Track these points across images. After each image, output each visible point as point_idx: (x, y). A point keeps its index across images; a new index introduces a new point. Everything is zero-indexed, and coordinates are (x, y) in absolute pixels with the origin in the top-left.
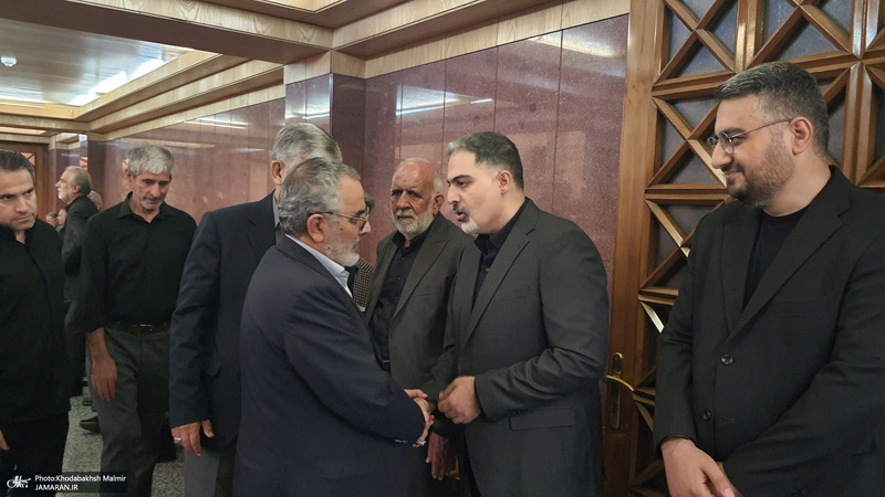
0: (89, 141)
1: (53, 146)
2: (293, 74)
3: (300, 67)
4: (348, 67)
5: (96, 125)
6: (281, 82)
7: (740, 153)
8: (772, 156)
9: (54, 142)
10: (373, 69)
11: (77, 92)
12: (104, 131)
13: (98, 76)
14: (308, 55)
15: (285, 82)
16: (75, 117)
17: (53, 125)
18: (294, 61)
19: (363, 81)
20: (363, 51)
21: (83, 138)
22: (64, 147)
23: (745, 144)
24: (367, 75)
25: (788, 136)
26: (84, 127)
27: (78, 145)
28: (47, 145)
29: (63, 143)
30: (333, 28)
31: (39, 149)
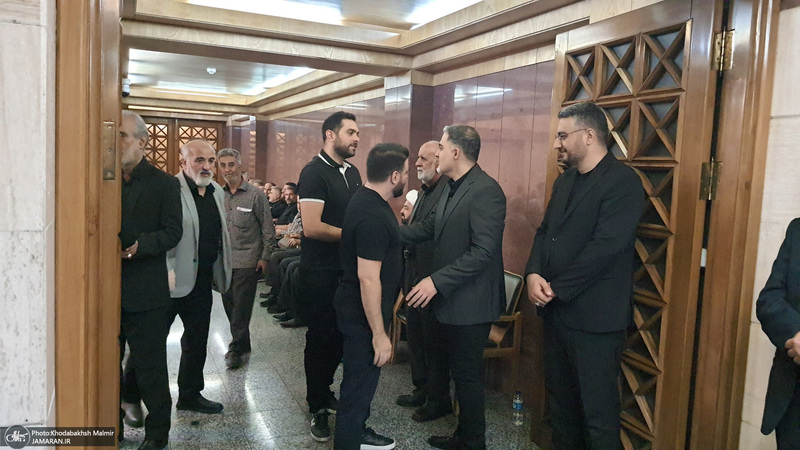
0: (257, 121)
1: (230, 124)
2: (390, 83)
3: (394, 79)
4: (422, 80)
5: (262, 110)
6: (382, 86)
7: (565, 143)
8: (578, 145)
9: (230, 121)
10: (438, 80)
11: (249, 87)
12: (268, 114)
13: (264, 77)
14: (399, 72)
15: (385, 88)
16: (249, 103)
17: (233, 110)
18: (391, 75)
19: (432, 88)
20: (431, 70)
21: (253, 118)
22: (237, 124)
23: (567, 139)
24: (434, 84)
25: (585, 137)
26: (253, 110)
27: (248, 123)
28: (225, 122)
29: (237, 121)
30: (413, 56)
31: (220, 125)
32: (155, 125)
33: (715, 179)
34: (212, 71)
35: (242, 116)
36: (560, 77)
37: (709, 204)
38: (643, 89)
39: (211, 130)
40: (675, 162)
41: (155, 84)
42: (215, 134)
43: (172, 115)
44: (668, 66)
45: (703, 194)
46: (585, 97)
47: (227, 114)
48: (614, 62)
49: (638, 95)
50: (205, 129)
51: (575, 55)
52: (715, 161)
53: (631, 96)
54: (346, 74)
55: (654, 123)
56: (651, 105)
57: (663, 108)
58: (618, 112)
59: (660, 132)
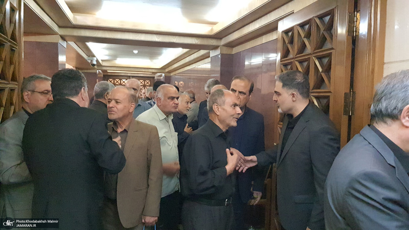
0: (165, 76)
1: (156, 78)
2: (213, 54)
3: (214, 51)
4: (226, 51)
5: (167, 70)
6: (209, 57)
9: (156, 76)
10: (235, 50)
12: (170, 72)
14: (215, 48)
15: (211, 56)
16: (160, 67)
17: (154, 71)
18: (212, 49)
19: (232, 55)
20: (231, 45)
21: (163, 75)
22: (159, 78)
24: (233, 53)
26: (163, 71)
27: (162, 78)
28: (154, 77)
29: (159, 76)
30: (221, 39)
31: (151, 79)
32: (121, 80)
33: (353, 102)
34: (136, 52)
35: (160, 74)
36: (280, 45)
37: (350, 118)
38: (315, 49)
39: (148, 81)
40: (330, 92)
41: (115, 60)
42: (149, 83)
43: (129, 75)
44: (327, 35)
45: (346, 112)
46: (291, 56)
47: (154, 73)
48: (303, 35)
49: (314, 53)
50: (144, 81)
51: (286, 32)
52: (353, 92)
53: (310, 54)
54: (196, 50)
55: (320, 69)
56: (320, 59)
57: (326, 61)
58: (305, 64)
59: (323, 75)
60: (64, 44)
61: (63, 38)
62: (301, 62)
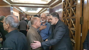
12: (40, 14)
18: (48, 8)
19: (52, 9)
20: (52, 6)
30: (49, 5)
33: (83, 20)
34: (31, 9)
37: (82, 25)
38: (72, 5)
40: (76, 17)
45: (81, 23)
46: (65, 8)
48: (68, 2)
51: (64, 1)
52: (83, 17)
53: (70, 7)
54: (44, 8)
55: (73, 11)
56: (73, 8)
57: (74, 8)
58: (69, 10)
59: (74, 12)
60: (13, 8)
61: (12, 6)
62: (68, 9)
